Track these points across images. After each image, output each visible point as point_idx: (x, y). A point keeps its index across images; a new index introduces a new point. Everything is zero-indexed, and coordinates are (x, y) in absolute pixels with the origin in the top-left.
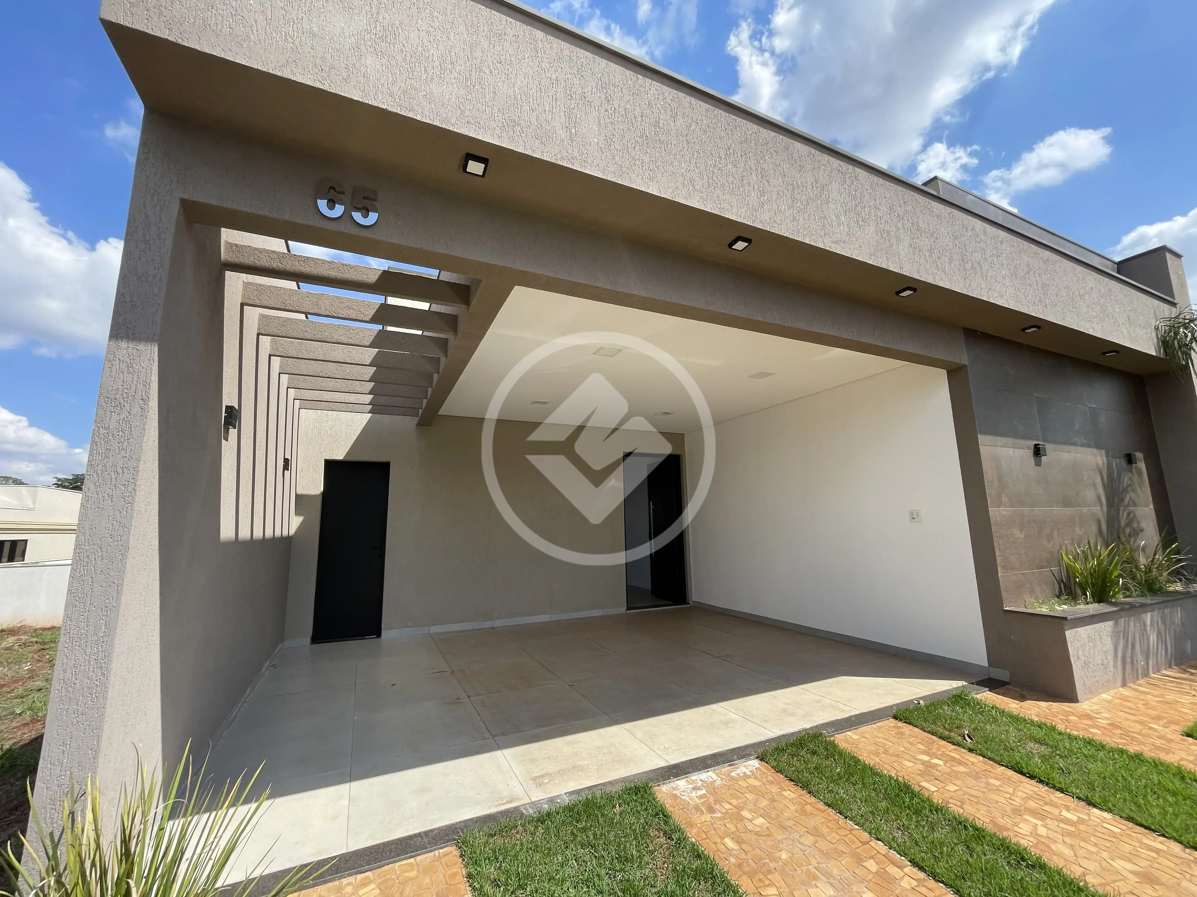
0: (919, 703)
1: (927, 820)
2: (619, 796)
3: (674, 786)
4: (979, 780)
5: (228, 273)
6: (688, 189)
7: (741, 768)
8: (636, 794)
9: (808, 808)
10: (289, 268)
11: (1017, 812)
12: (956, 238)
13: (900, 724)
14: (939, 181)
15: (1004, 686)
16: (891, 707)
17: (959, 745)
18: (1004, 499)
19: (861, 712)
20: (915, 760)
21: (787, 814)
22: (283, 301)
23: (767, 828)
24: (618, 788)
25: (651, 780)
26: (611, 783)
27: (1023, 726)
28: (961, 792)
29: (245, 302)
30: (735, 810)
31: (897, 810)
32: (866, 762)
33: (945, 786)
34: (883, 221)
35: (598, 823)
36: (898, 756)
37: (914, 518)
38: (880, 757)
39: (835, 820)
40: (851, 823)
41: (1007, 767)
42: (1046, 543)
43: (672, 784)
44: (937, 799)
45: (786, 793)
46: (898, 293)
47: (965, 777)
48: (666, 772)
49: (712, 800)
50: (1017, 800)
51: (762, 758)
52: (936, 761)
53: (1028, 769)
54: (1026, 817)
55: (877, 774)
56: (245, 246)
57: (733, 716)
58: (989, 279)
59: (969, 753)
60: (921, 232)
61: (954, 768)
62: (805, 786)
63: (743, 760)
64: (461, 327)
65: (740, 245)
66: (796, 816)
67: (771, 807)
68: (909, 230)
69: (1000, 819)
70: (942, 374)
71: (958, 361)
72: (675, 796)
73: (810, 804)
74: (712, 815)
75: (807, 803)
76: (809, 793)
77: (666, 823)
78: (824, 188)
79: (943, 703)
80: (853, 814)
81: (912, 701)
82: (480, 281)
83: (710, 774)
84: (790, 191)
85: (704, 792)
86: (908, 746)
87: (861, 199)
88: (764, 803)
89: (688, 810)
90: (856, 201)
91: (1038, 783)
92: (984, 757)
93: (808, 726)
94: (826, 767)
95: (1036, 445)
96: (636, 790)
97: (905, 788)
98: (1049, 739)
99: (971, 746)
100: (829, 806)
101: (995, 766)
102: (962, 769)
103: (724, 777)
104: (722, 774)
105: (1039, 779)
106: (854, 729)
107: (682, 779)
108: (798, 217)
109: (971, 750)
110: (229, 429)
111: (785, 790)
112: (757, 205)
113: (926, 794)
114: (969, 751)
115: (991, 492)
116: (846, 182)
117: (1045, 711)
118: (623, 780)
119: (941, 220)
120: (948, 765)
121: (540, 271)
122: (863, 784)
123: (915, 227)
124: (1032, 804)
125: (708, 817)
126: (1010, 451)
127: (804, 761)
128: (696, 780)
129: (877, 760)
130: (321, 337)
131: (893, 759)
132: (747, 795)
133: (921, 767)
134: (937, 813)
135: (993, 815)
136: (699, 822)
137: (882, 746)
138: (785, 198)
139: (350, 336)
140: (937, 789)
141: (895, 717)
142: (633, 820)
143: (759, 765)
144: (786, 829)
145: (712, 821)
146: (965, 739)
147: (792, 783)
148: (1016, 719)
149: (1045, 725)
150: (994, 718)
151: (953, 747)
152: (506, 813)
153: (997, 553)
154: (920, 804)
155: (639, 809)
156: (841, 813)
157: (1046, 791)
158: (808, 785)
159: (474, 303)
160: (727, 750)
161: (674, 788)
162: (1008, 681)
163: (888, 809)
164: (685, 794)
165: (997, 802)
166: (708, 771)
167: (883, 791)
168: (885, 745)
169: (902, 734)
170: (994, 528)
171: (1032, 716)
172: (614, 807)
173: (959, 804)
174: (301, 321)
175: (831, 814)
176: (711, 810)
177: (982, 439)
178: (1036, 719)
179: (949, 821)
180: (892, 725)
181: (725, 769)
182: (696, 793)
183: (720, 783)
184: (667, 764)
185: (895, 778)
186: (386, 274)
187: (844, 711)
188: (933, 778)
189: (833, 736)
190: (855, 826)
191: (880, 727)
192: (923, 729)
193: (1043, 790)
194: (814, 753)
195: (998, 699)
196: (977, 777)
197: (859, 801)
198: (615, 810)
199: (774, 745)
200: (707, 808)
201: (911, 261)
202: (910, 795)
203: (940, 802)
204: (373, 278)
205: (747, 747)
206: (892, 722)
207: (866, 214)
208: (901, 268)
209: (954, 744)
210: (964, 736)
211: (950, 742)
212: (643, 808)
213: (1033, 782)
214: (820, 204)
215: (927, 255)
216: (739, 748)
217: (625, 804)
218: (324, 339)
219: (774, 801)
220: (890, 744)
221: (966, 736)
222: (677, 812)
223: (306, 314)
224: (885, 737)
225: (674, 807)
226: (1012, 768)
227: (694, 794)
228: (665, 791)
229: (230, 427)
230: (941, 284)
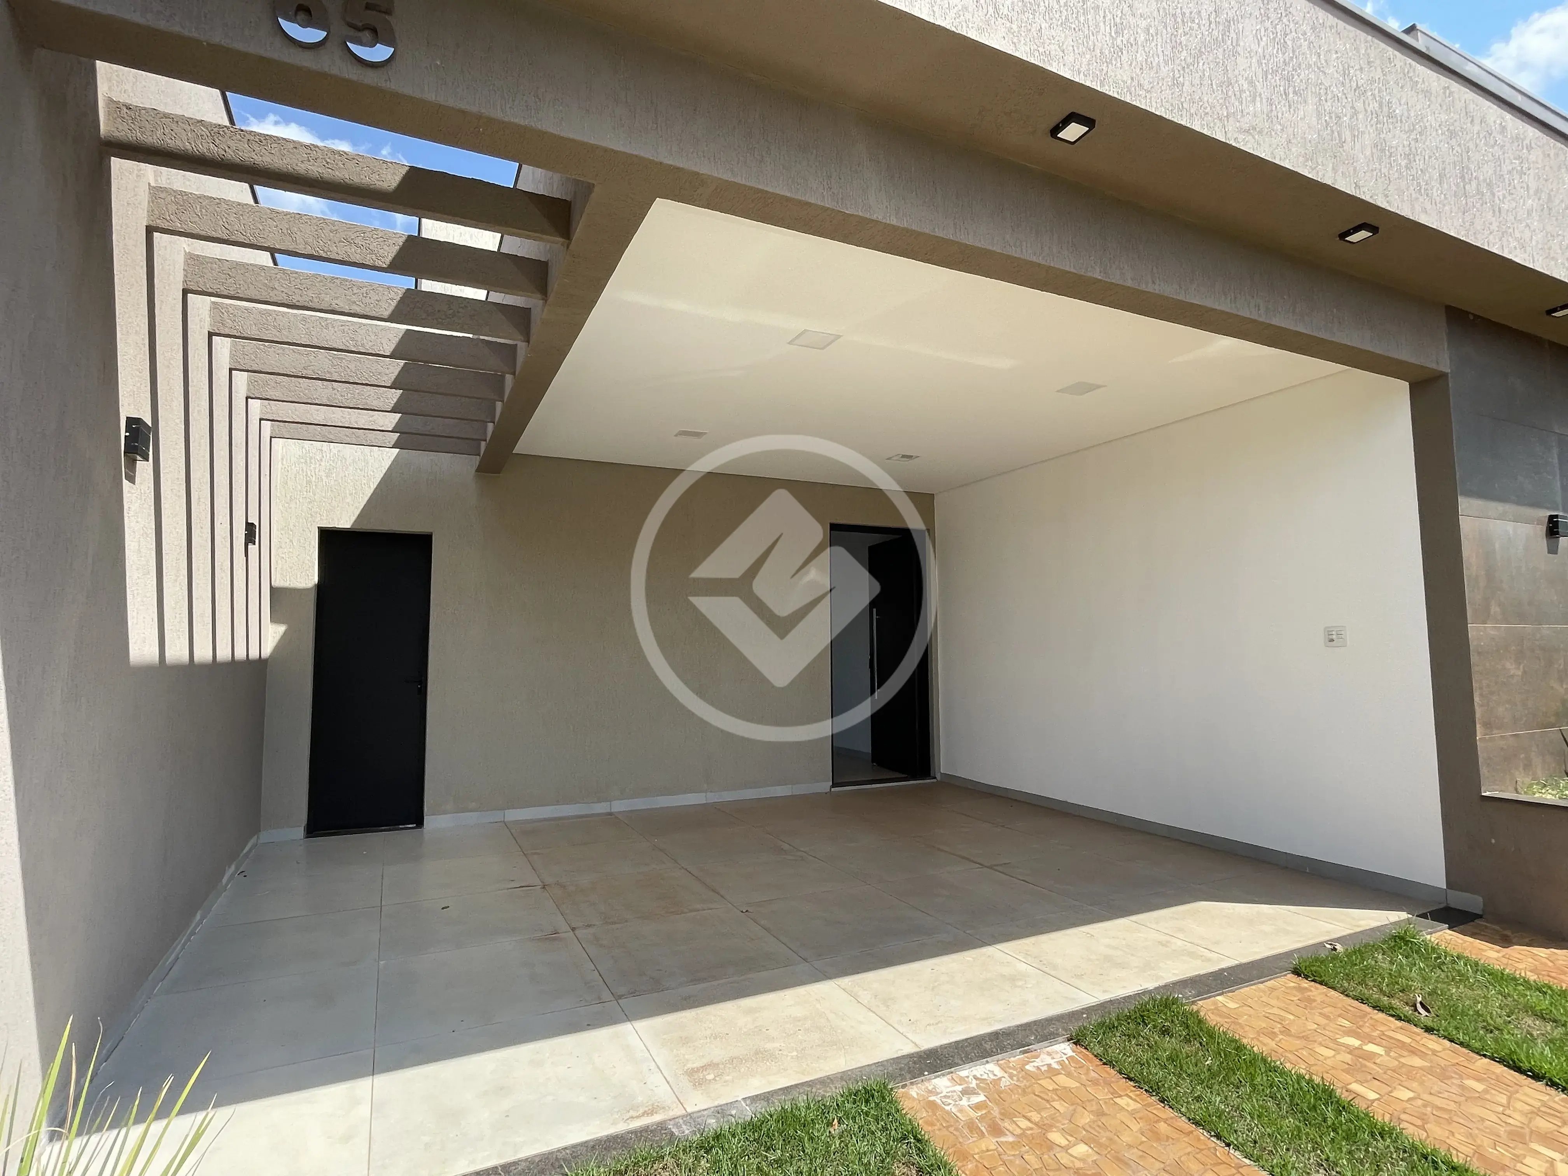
0: (1335, 949)
1: (1367, 1151)
2: (837, 1105)
3: (930, 1088)
4: (1449, 1082)
5: (118, 165)
6: (985, 11)
7: (1042, 1056)
8: (867, 1101)
9: (1163, 1127)
10: (230, 155)
11: (1517, 1136)
12: (1452, 134)
13: (1306, 984)
14: (1419, 34)
15: (1473, 921)
16: (1289, 954)
17: (1408, 1021)
18: (1495, 609)
19: (1237, 962)
20: (1337, 1046)
21: (1126, 1138)
22: (226, 226)
23: (1095, 1162)
24: (835, 1091)
25: (892, 1077)
26: (824, 1082)
27: (1511, 988)
28: (1420, 1102)
29: (153, 224)
30: (1037, 1131)
31: (1313, 1132)
32: (1255, 1049)
33: (1391, 1092)
34: (1329, 97)
35: (804, 1152)
36: (1306, 1038)
37: (1332, 640)
38: (1277, 1039)
39: (1209, 1149)
40: (1237, 1153)
41: (1493, 1058)
42: (1556, 686)
43: (927, 1084)
44: (1381, 1116)
45: (1123, 1102)
46: (1343, 236)
47: (1424, 1076)
48: (915, 1063)
49: (996, 1112)
50: (1517, 1116)
51: (1077, 1040)
52: (1371, 1047)
53: (1530, 1063)
54: (1535, 1146)
55: (1275, 1069)
56: (145, 109)
57: (1022, 967)
58: (1503, 214)
59: (1426, 1035)
60: (1395, 120)
61: (1402, 1060)
62: (1154, 1089)
63: (1045, 1043)
64: (555, 284)
65: (1073, 132)
66: (1142, 1142)
67: (1099, 1126)
68: (1374, 115)
69: (1490, 1150)
70: (1401, 389)
71: (1433, 366)
72: (933, 1105)
73: (1165, 1121)
74: (998, 1140)
75: (1159, 1119)
76: (1161, 1102)
77: (921, 1152)
78: (1229, 26)
79: (1375, 948)
80: (1240, 1139)
81: (1321, 945)
82: (590, 188)
83: (991, 1066)
84: (1169, 29)
85: (981, 1098)
86: (1323, 1021)
87: (1293, 51)
88: (1085, 1119)
89: (957, 1129)
90: (1284, 54)
91: (1548, 1088)
92: (1452, 1041)
93: (1151, 985)
94: (1188, 1057)
95: (1551, 518)
96: (868, 1095)
97: (1327, 1095)
98: (1559, 1010)
99: (1430, 1024)
100: (1197, 1124)
101: (1472, 1058)
102: (1417, 1062)
103: (1015, 1072)
104: (1010, 1068)
105: (1550, 1080)
106: (1229, 992)
107: (944, 1075)
108: (1181, 79)
109: (1429, 1030)
110: (135, 461)
111: (1120, 1096)
112: (1110, 52)
113: (1363, 1106)
114: (1426, 1031)
115: (1473, 595)
116: (1268, 18)
117: (1545, 965)
118: (844, 1076)
119: (1429, 100)
120: (1392, 1054)
121: (704, 168)
122: (1253, 1086)
123: (1385, 109)
124: (1541, 1124)
125: (990, 1142)
126: (1510, 527)
127: (1148, 1045)
128: (968, 1077)
129: (1273, 1044)
130: (300, 298)
131: (1299, 1043)
132: (1056, 1104)
133: (1348, 1058)
134: (1382, 1137)
135: (1479, 1142)
136: (977, 1151)
137: (1278, 1020)
138: (1159, 40)
139: (354, 298)
140: (1378, 1096)
141: (1297, 972)
142: (864, 1146)
143: (1074, 1051)
144: (1126, 1164)
145: (1000, 1149)
146: (1416, 1010)
147: (1132, 1083)
148: (1499, 978)
149: (1550, 988)
150: (1463, 975)
151: (1399, 1024)
152: (641, 1133)
153: (1477, 699)
154: (1353, 1123)
155: (873, 1128)
156: (1218, 1137)
157: (1562, 1100)
158: (1159, 1089)
159: (579, 232)
160: (1018, 1026)
161: (930, 1092)
162: (1480, 913)
163: (1299, 1131)
164: (950, 1101)
165: (1483, 1120)
166: (987, 1062)
167: (1287, 1099)
168: (1283, 1019)
169: (1310, 1000)
170: (1474, 658)
171: (1528, 973)
172: (830, 1124)
173: (1419, 1123)
174: (262, 268)
175: (1202, 1138)
176: (996, 1130)
177: (1465, 504)
178: (1532, 977)
179: (1405, 1152)
180: (1292, 984)
181: (1016, 1058)
182: (969, 1099)
183: (1008, 1083)
184: (917, 1050)
185: (1307, 1077)
186: (415, 175)
187: (1209, 960)
188: (1369, 1077)
189: (1193, 1003)
190: (1244, 1160)
191: (1273, 989)
192: (1344, 992)
193: (1557, 1099)
194: (1165, 1032)
195: (1465, 942)
196: (1443, 1076)
197: (1248, 1117)
198: (832, 1130)
199: (1095, 1018)
200: (989, 1126)
201: (1375, 173)
202: (1335, 1106)
203: (1387, 1119)
204: (390, 180)
205: (1050, 1021)
206: (1291, 980)
207: (1301, 81)
208: (1357, 186)
209: (1399, 1018)
210: (1415, 1006)
211: (1393, 1016)
212: (880, 1126)
213: (1540, 1085)
214: (1221, 57)
215: (1403, 163)
216: (1035, 1022)
217: (848, 1118)
218: (306, 304)
219: (1103, 1114)
220: (1292, 1017)
221: (1419, 1005)
222: (937, 1132)
223: (273, 251)
224: (1282, 1005)
225: (932, 1124)
226: (1502, 1061)
227: (964, 1102)
228: (915, 1096)
229: (139, 458)
230: (1423, 220)
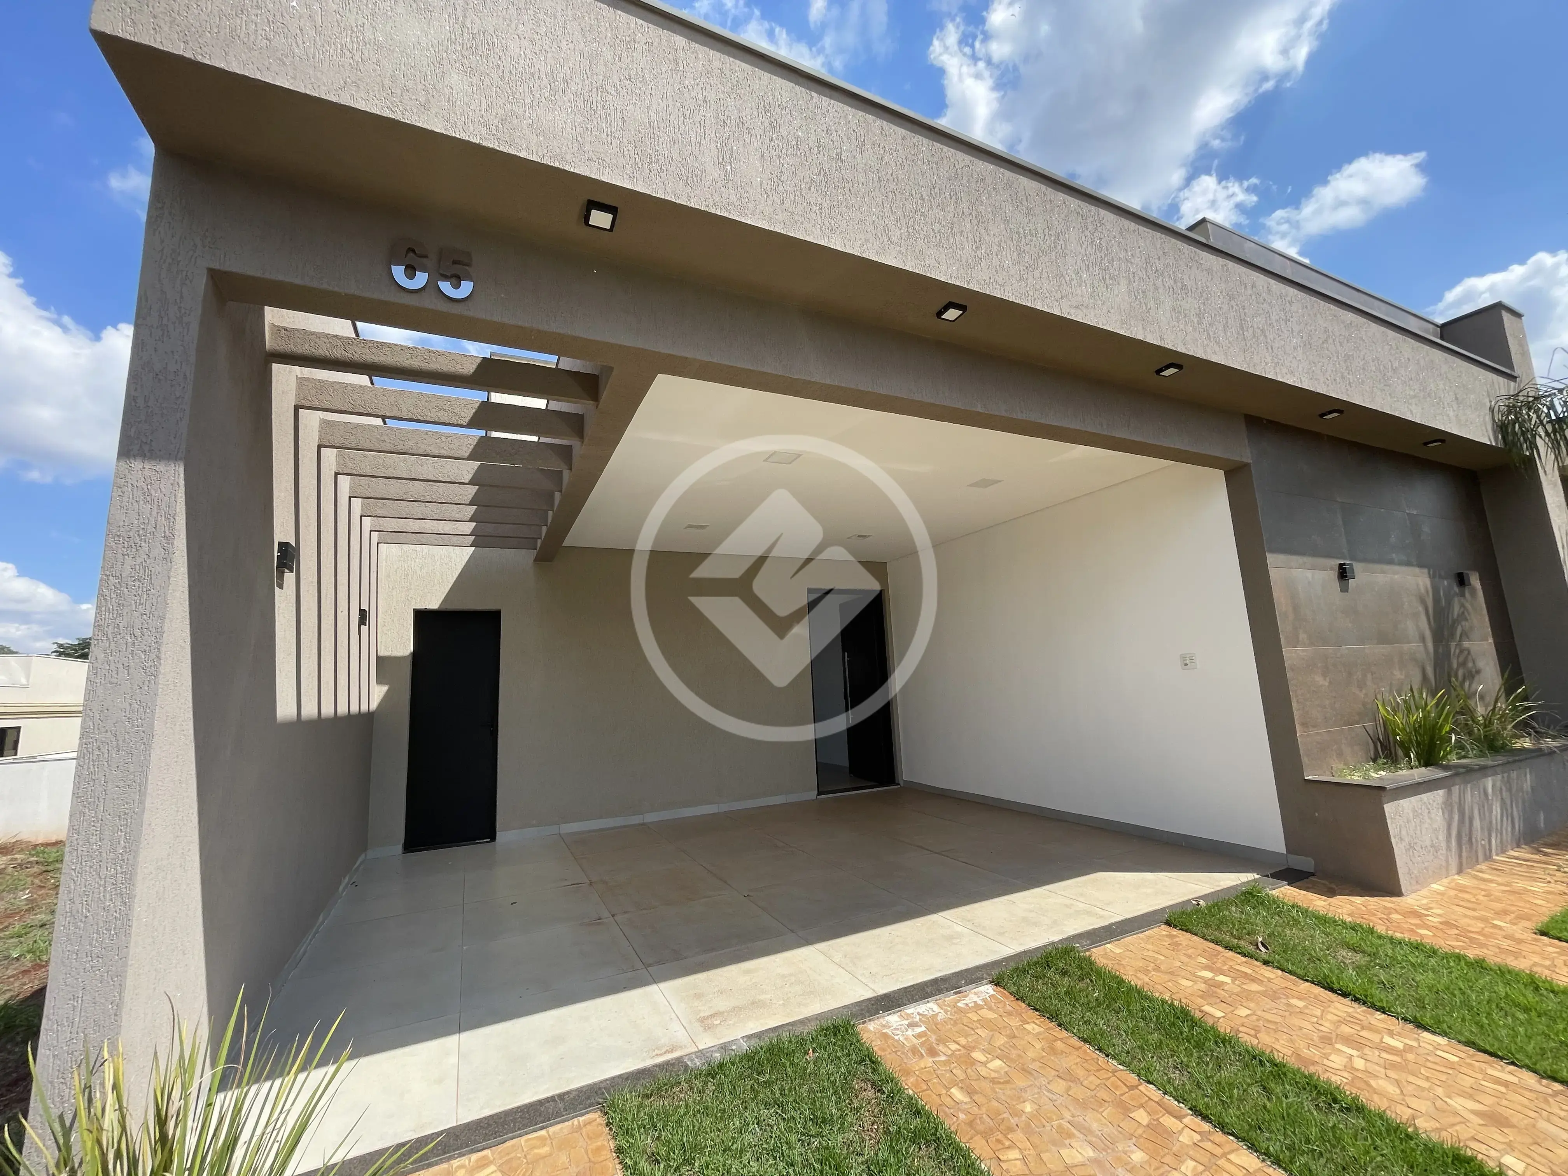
0: (1198, 904)
1: (1212, 1055)
2: (812, 1038)
3: (884, 1023)
4: (1278, 1002)
5: (275, 366)
6: (881, 241)
7: (971, 996)
8: (835, 1035)
9: (1059, 1044)
10: (357, 357)
11: (1327, 1040)
12: (1232, 298)
13: (1175, 932)
14: (1208, 224)
15: (1307, 878)
16: (1163, 910)
17: (1251, 957)
18: (1302, 636)
19: (1124, 918)
20: (1194, 978)
21: (1031, 1054)
22: (352, 402)
23: (1006, 1073)
24: (811, 1027)
25: (854, 1016)
26: (802, 1022)
27: (1331, 929)
28: (1255, 1018)
29: (299, 403)
30: (963, 1051)
31: (1172, 1044)
32: (1132, 983)
33: (1233, 1011)
34: (1137, 278)
35: (786, 1074)
36: (1172, 973)
37: (1186, 664)
38: (1150, 975)
39: (1093, 1059)
40: (1114, 1062)
41: (1313, 982)
42: (1357, 692)
43: (881, 1020)
44: (1224, 1028)
45: (1029, 1027)
46: (1158, 372)
47: (1259, 997)
48: (873, 1005)
49: (933, 1038)
50: (1327, 1024)
51: (997, 983)
52: (1221, 978)
53: (1339, 983)
54: (1338, 1046)
55: (1147, 998)
56: (297, 330)
57: (959, 929)
58: (1275, 351)
59: (1264, 967)
60: (1186, 291)
61: (1244, 986)
62: (1054, 1016)
63: (973, 986)
64: (588, 430)
65: (952, 314)
66: (1043, 1057)
67: (1010, 1046)
68: (1171, 289)
69: (1305, 1051)
70: (1219, 475)
71: (1237, 458)
72: (885, 1036)
73: (1061, 1040)
74: (934, 1059)
75: (1057, 1039)
76: (1059, 1026)
77: (874, 1070)
78: (1059, 236)
79: (1230, 902)
80: (1117, 1051)
81: (1189, 901)
82: (612, 369)
83: (929, 1005)
84: (1015, 242)
85: (923, 1029)
86: (1185, 959)
87: (1108, 250)
88: (1000, 1040)
89: (903, 1053)
90: (1101, 252)
91: (1353, 1003)
92: (1283, 970)
93: (1056, 938)
94: (1080, 991)
95: (1341, 565)
96: (835, 1030)
97: (1183, 1015)
98: (1366, 944)
99: (1266, 958)
100: (1085, 1041)
101: (1297, 982)
102: (1254, 987)
103: (949, 1009)
104: (945, 1005)
105: (1354, 996)
106: (1115, 941)
107: (894, 1013)
108: (1026, 275)
109: (1266, 963)
110: (283, 572)
111: (1029, 1023)
112: (973, 260)
113: (1210, 1022)
114: (1264, 964)
115: (1284, 627)
116: (1087, 229)
117: (1360, 909)
118: (818, 1017)
119: (1212, 275)
120: (1237, 982)
121: (689, 354)
122: (1129, 1011)
123: (1179, 284)
124: (1346, 1030)
125: (928, 1061)
126: (1309, 574)
127: (1051, 984)
128: (913, 1014)
129: (1146, 979)
130: (403, 447)
131: (1167, 977)
132: (979, 1031)
133: (1203, 986)
134: (1224, 1045)
135: (1297, 1045)
136: (917, 1068)
137: (1152, 961)
138: (1008, 250)
139: (443, 445)
140: (1224, 1014)
141: (1168, 923)
142: (832, 1068)
143: (994, 991)
144: (1030, 1073)
145: (935, 1066)
146: (1258, 948)
147: (1037, 1013)
148: (1323, 920)
149: (1361, 926)
150: (1296, 920)
151: (1244, 959)
152: (665, 1066)
153: (1295, 705)
154: (1202, 1035)
155: (839, 1054)
156: (1100, 1050)
157: (1364, 1011)
158: (1057, 1016)
159: (605, 396)
160: (953, 974)
161: (884, 1026)
162: (1312, 871)
163: (1161, 1043)
164: (899, 1032)
165: (1301, 1028)
166: (928, 1002)
167: (1154, 1019)
168: (1156, 959)
169: (1178, 944)
170: (1289, 675)
171: (1344, 916)
172: (806, 1053)
173: (1253, 1032)
174: (376, 427)
175: (1089, 1051)
176: (933, 1052)
177: (1272, 559)
178: (1349, 919)
179: (1240, 1055)
180: (1164, 933)
181: (950, 998)
182: (913, 1030)
183: (943, 1017)
184: (875, 995)
185: (1169, 1002)
186: (487, 363)
187: (1102, 917)
188: (1218, 1001)
189: (1088, 950)
190: (1119, 1066)
191: (1149, 937)
192: (1204, 937)
193: (1358, 1010)
194: (1064, 973)
195: (1300, 894)
196: (1274, 996)
197: (1124, 1034)
198: (808, 1057)
199: (1013, 965)
200: (928, 1050)
201: (1174, 329)
202: (1190, 1023)
203: (1228, 1031)
204: (469, 368)
205: (978, 968)
206: (1164, 930)
207: (1115, 269)
208: (1162, 339)
209: (1245, 956)
210: (1257, 945)
211: (1239, 953)
212: (844, 1053)
213: (1346, 1001)
214: (1054, 258)
215: (1195, 321)
216: (966, 970)
217: (821, 1048)
218: (407, 451)
219: (1015, 1037)
220: (1163, 958)
221: (1260, 944)
222: (888, 1056)
223: (384, 418)
224: (1156, 949)
225: (884, 1050)
226: (1318, 984)
227: (910, 1033)
228: (872, 1029)
229: (286, 570)
230: (1214, 359)
